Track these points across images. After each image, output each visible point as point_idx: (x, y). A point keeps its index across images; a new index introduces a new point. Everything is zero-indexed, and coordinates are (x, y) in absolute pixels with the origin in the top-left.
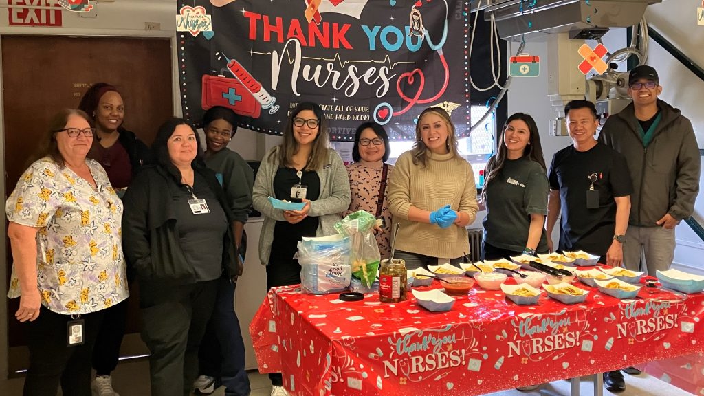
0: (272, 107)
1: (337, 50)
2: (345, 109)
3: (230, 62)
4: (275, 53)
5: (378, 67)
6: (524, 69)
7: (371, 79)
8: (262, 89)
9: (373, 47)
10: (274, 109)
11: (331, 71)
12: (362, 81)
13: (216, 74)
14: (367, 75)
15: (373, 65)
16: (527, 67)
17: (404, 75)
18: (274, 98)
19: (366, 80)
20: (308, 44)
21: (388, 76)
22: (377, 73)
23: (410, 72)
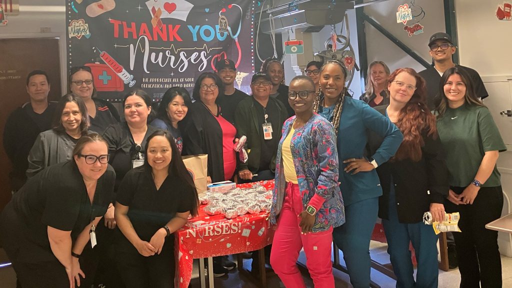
0: (131, 82)
1: (172, 42)
2: (179, 80)
3: (102, 53)
4: (132, 46)
5: (200, 52)
6: (294, 49)
7: (195, 60)
8: (124, 70)
9: (195, 39)
10: (132, 84)
11: (169, 56)
12: (189, 61)
13: (94, 62)
14: (193, 57)
15: (196, 51)
16: (295, 48)
17: (216, 56)
18: (132, 76)
19: (192, 61)
20: (153, 39)
21: (206, 58)
22: (199, 56)
23: (219, 54)
